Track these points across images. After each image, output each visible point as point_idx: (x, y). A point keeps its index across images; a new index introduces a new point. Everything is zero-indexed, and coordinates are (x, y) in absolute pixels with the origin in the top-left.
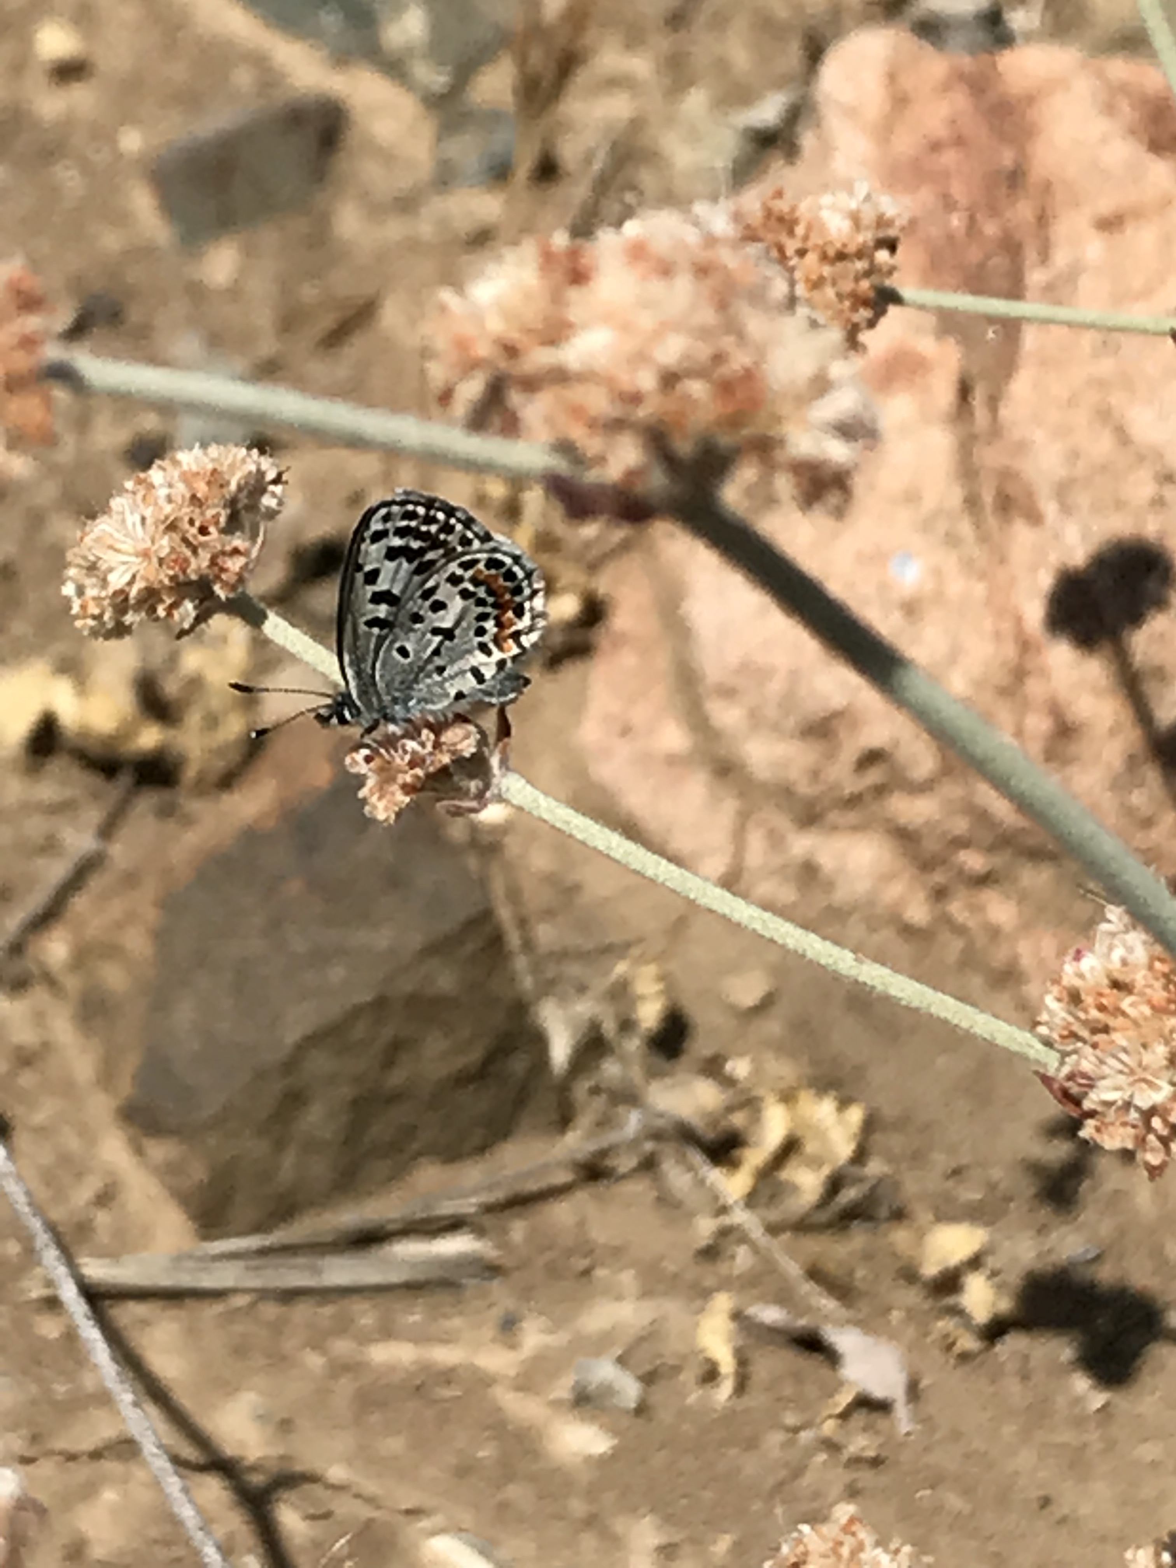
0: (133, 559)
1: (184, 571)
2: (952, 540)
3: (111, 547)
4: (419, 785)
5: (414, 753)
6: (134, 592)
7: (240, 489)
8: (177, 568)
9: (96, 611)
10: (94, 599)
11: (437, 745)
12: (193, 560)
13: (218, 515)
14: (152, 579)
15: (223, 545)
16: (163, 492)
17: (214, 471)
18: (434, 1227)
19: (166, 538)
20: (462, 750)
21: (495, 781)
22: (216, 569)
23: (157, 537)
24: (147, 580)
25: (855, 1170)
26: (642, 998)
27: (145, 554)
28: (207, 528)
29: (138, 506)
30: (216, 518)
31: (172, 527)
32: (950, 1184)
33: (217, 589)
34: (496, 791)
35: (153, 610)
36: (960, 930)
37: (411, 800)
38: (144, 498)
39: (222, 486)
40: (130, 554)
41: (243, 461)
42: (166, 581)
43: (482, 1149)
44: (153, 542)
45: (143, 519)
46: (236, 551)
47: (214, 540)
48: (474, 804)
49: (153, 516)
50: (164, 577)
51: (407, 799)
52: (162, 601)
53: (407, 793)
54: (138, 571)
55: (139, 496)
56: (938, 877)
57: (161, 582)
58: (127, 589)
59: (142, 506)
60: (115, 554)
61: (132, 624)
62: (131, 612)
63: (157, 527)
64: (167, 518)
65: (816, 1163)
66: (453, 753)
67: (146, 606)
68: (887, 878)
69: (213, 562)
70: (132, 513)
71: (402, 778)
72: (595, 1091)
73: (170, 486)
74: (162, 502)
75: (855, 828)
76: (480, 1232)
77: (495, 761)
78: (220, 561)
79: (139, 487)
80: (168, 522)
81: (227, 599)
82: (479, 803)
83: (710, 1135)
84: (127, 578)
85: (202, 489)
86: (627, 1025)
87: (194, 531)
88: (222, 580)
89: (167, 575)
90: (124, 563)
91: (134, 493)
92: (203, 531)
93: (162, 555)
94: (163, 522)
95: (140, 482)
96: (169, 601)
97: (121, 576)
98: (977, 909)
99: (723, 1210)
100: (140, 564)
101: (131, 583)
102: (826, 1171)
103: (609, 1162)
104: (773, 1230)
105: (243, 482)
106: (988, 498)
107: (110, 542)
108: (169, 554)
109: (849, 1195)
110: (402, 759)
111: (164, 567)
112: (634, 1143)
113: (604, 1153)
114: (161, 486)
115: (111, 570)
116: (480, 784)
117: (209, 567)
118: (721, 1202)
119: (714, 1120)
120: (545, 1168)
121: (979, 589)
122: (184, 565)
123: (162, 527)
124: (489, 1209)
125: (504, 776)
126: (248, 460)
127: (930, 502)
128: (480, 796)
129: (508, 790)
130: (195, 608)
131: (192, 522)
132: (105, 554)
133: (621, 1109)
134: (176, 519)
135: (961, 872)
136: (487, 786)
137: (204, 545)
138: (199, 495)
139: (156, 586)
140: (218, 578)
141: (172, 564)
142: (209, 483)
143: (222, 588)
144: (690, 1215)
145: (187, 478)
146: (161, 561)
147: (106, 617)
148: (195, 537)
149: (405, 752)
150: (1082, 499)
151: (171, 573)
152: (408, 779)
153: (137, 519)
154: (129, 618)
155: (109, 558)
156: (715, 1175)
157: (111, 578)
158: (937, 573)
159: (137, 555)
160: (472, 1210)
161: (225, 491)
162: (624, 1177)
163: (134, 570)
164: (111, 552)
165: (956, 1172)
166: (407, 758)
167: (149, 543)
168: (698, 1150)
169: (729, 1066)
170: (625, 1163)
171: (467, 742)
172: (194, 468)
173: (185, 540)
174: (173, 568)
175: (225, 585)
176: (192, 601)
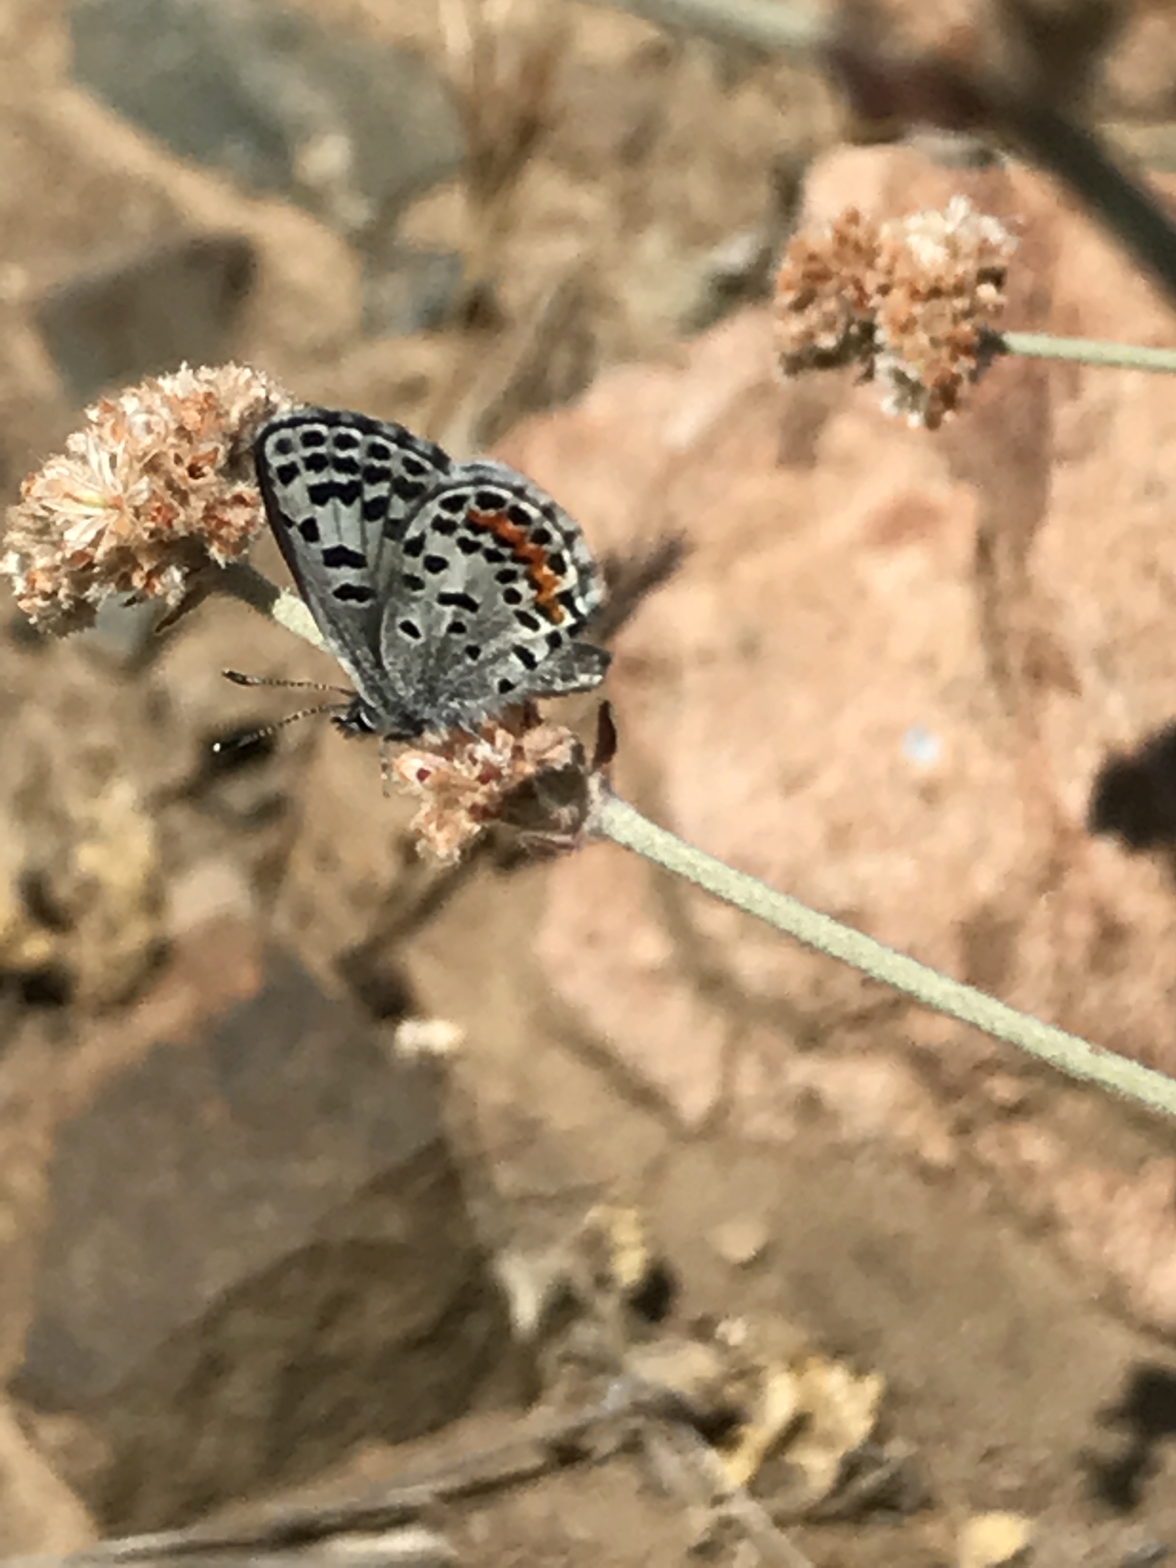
0: (99, 512)
1: (170, 524)
2: (975, 714)
3: (68, 495)
4: (493, 809)
5: (486, 763)
6: (99, 555)
7: (243, 422)
8: (160, 519)
9: (48, 587)
10: (44, 570)
11: (518, 752)
12: (181, 510)
13: (216, 450)
14: (124, 533)
15: (221, 491)
16: (140, 419)
17: (209, 395)
18: (382, 1519)
19: (146, 479)
20: (553, 760)
21: (594, 809)
22: (213, 523)
23: (131, 480)
24: (119, 536)
25: (873, 1452)
26: (623, 1248)
27: (116, 505)
28: (200, 469)
29: (106, 443)
30: (211, 458)
31: (152, 467)
32: (985, 1467)
33: (215, 552)
34: (595, 824)
35: (125, 583)
36: (986, 1171)
37: (483, 829)
38: (114, 432)
39: (219, 416)
40: (95, 505)
41: (248, 385)
42: (146, 536)
43: (434, 1427)
44: (126, 489)
45: (113, 459)
46: (239, 500)
47: (210, 485)
48: (566, 839)
49: (125, 450)
50: (143, 531)
51: (477, 828)
52: (137, 566)
53: (476, 820)
54: (107, 526)
55: (108, 425)
56: (963, 1107)
57: (138, 537)
58: (89, 550)
59: (111, 441)
60: (74, 504)
61: (97, 601)
62: (95, 585)
63: (131, 467)
64: (145, 454)
65: (828, 1441)
66: (541, 763)
67: (117, 576)
68: (903, 1108)
69: (209, 512)
70: (97, 449)
71: (468, 799)
72: (566, 1359)
73: (150, 411)
74: (138, 431)
75: (863, 1051)
76: (435, 1524)
77: (593, 783)
78: (218, 513)
79: (108, 415)
80: (147, 459)
81: (227, 564)
82: (574, 837)
83: (705, 1409)
84: (91, 535)
85: (192, 419)
86: (603, 1281)
87: (181, 471)
88: (219, 538)
89: (145, 529)
90: (88, 517)
91: (100, 425)
92: (194, 472)
93: (138, 502)
94: (140, 459)
95: (108, 409)
96: (147, 567)
97: (84, 532)
98: (1008, 1144)
99: (719, 1500)
100: (107, 518)
101: (95, 543)
102: (840, 1453)
103: (586, 1442)
104: (781, 1522)
105: (246, 413)
106: (1016, 661)
107: (67, 489)
108: (149, 500)
109: (867, 1482)
110: (470, 772)
111: (142, 518)
112: (616, 1418)
113: (581, 1431)
114: (137, 412)
115: (68, 524)
116: (575, 810)
117: (205, 518)
118: (717, 1492)
119: (711, 1390)
120: (509, 1449)
121: (1006, 770)
122: (170, 515)
123: (138, 466)
124: (448, 1497)
125: (605, 802)
126: (254, 383)
127: (947, 670)
128: (575, 828)
129: (612, 822)
130: (186, 577)
131: (178, 460)
132: (60, 505)
133: (598, 1381)
134: (156, 456)
135: (989, 1103)
136: (584, 814)
137: (196, 490)
138: (189, 428)
139: (133, 544)
140: (214, 536)
141: (155, 514)
142: (201, 411)
143: (220, 551)
144: (683, 1505)
145: (174, 404)
146: (137, 513)
147: (61, 594)
148: (182, 478)
149: (474, 762)
150: (1126, 664)
151: (151, 525)
152: (479, 798)
153: (106, 458)
154: (92, 592)
155: (66, 510)
156: (711, 1457)
157: (69, 535)
158: (959, 753)
159: (106, 506)
160: (426, 1499)
161: (223, 421)
162: (604, 1460)
163: (100, 526)
164: (68, 502)
165: (990, 1454)
166: (477, 770)
167: (120, 489)
168: (692, 1427)
169: (722, 1328)
170: (606, 1443)
171: (560, 748)
172: (181, 395)
173: (170, 485)
174: (154, 519)
175: (224, 542)
176: (179, 568)
